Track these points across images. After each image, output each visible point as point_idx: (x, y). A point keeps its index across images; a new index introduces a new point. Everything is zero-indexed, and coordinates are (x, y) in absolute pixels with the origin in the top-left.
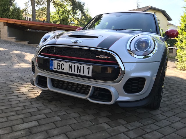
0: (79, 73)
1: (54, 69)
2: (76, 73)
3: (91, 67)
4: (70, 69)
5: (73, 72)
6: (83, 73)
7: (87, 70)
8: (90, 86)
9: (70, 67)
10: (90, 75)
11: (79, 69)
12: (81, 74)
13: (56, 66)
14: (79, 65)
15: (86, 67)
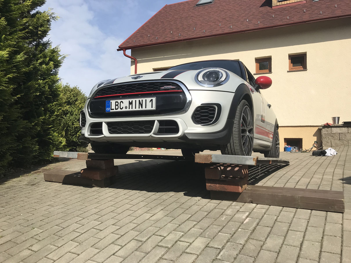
0: (140, 109)
1: (111, 111)
2: (137, 109)
3: (154, 99)
4: (131, 106)
5: (134, 109)
6: (146, 107)
7: (150, 103)
9: (131, 103)
10: (154, 108)
11: (141, 104)
12: (144, 109)
14: (140, 99)
15: (148, 99)
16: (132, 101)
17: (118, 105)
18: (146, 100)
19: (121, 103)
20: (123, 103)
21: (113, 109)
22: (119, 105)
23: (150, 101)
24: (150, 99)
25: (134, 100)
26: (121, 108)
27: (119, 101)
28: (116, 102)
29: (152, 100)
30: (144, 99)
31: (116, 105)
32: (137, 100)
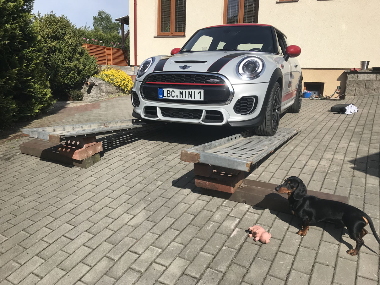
0: (190, 99)
1: (164, 98)
2: (187, 99)
3: (202, 92)
4: (181, 96)
5: (184, 98)
6: (195, 98)
7: (198, 95)
8: (202, 111)
9: (181, 93)
10: (202, 99)
11: (190, 95)
12: (193, 99)
13: (166, 94)
14: (190, 91)
15: (197, 91)
16: (183, 91)
17: (169, 93)
18: (195, 92)
19: (173, 92)
20: (174, 92)
21: (166, 97)
22: (171, 94)
23: (199, 93)
24: (199, 91)
25: (184, 91)
26: (173, 96)
27: (171, 90)
28: (168, 91)
29: (200, 92)
30: (193, 91)
31: (168, 93)
32: (187, 91)
